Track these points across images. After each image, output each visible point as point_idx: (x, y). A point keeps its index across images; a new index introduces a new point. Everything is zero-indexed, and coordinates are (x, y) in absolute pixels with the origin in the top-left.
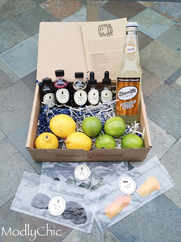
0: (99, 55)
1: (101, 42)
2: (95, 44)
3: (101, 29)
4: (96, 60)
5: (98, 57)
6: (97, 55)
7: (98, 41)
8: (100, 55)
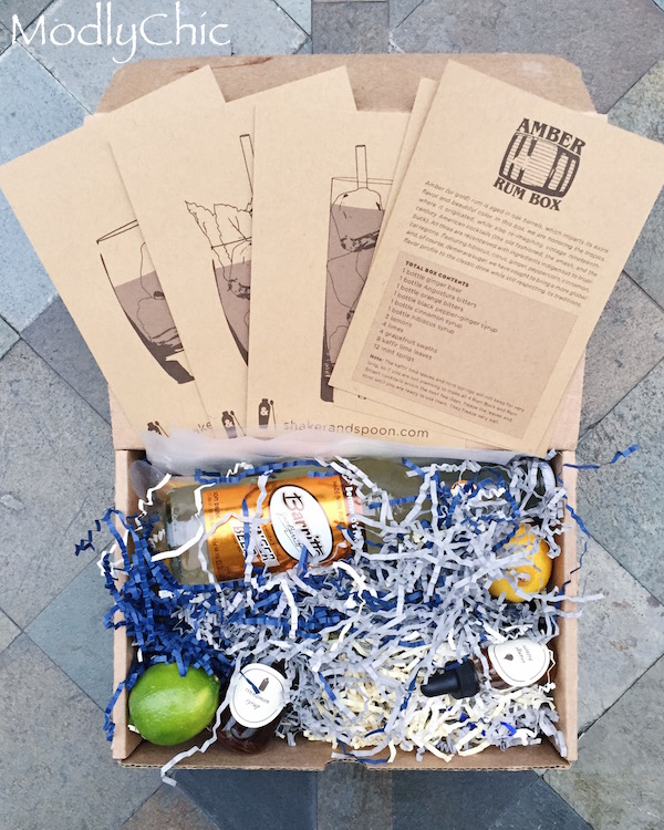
0: (437, 278)
1: (483, 219)
2: (449, 215)
3: (527, 144)
4: (413, 296)
5: (430, 285)
6: (428, 275)
7: (475, 206)
8: (441, 280)
